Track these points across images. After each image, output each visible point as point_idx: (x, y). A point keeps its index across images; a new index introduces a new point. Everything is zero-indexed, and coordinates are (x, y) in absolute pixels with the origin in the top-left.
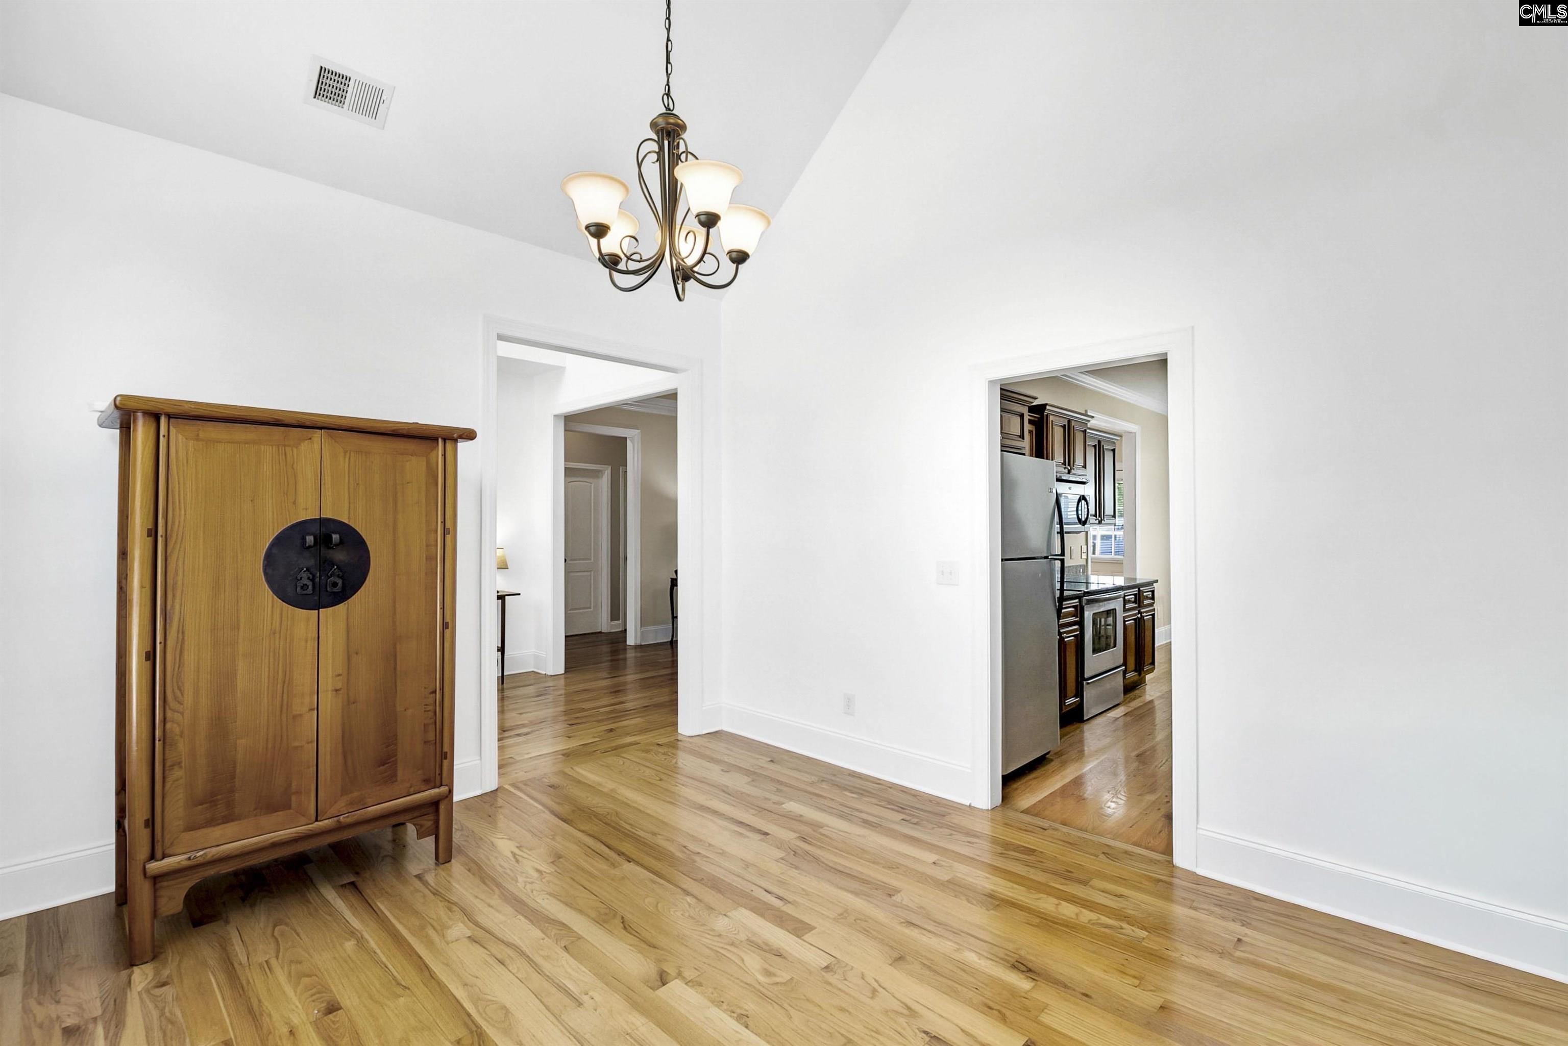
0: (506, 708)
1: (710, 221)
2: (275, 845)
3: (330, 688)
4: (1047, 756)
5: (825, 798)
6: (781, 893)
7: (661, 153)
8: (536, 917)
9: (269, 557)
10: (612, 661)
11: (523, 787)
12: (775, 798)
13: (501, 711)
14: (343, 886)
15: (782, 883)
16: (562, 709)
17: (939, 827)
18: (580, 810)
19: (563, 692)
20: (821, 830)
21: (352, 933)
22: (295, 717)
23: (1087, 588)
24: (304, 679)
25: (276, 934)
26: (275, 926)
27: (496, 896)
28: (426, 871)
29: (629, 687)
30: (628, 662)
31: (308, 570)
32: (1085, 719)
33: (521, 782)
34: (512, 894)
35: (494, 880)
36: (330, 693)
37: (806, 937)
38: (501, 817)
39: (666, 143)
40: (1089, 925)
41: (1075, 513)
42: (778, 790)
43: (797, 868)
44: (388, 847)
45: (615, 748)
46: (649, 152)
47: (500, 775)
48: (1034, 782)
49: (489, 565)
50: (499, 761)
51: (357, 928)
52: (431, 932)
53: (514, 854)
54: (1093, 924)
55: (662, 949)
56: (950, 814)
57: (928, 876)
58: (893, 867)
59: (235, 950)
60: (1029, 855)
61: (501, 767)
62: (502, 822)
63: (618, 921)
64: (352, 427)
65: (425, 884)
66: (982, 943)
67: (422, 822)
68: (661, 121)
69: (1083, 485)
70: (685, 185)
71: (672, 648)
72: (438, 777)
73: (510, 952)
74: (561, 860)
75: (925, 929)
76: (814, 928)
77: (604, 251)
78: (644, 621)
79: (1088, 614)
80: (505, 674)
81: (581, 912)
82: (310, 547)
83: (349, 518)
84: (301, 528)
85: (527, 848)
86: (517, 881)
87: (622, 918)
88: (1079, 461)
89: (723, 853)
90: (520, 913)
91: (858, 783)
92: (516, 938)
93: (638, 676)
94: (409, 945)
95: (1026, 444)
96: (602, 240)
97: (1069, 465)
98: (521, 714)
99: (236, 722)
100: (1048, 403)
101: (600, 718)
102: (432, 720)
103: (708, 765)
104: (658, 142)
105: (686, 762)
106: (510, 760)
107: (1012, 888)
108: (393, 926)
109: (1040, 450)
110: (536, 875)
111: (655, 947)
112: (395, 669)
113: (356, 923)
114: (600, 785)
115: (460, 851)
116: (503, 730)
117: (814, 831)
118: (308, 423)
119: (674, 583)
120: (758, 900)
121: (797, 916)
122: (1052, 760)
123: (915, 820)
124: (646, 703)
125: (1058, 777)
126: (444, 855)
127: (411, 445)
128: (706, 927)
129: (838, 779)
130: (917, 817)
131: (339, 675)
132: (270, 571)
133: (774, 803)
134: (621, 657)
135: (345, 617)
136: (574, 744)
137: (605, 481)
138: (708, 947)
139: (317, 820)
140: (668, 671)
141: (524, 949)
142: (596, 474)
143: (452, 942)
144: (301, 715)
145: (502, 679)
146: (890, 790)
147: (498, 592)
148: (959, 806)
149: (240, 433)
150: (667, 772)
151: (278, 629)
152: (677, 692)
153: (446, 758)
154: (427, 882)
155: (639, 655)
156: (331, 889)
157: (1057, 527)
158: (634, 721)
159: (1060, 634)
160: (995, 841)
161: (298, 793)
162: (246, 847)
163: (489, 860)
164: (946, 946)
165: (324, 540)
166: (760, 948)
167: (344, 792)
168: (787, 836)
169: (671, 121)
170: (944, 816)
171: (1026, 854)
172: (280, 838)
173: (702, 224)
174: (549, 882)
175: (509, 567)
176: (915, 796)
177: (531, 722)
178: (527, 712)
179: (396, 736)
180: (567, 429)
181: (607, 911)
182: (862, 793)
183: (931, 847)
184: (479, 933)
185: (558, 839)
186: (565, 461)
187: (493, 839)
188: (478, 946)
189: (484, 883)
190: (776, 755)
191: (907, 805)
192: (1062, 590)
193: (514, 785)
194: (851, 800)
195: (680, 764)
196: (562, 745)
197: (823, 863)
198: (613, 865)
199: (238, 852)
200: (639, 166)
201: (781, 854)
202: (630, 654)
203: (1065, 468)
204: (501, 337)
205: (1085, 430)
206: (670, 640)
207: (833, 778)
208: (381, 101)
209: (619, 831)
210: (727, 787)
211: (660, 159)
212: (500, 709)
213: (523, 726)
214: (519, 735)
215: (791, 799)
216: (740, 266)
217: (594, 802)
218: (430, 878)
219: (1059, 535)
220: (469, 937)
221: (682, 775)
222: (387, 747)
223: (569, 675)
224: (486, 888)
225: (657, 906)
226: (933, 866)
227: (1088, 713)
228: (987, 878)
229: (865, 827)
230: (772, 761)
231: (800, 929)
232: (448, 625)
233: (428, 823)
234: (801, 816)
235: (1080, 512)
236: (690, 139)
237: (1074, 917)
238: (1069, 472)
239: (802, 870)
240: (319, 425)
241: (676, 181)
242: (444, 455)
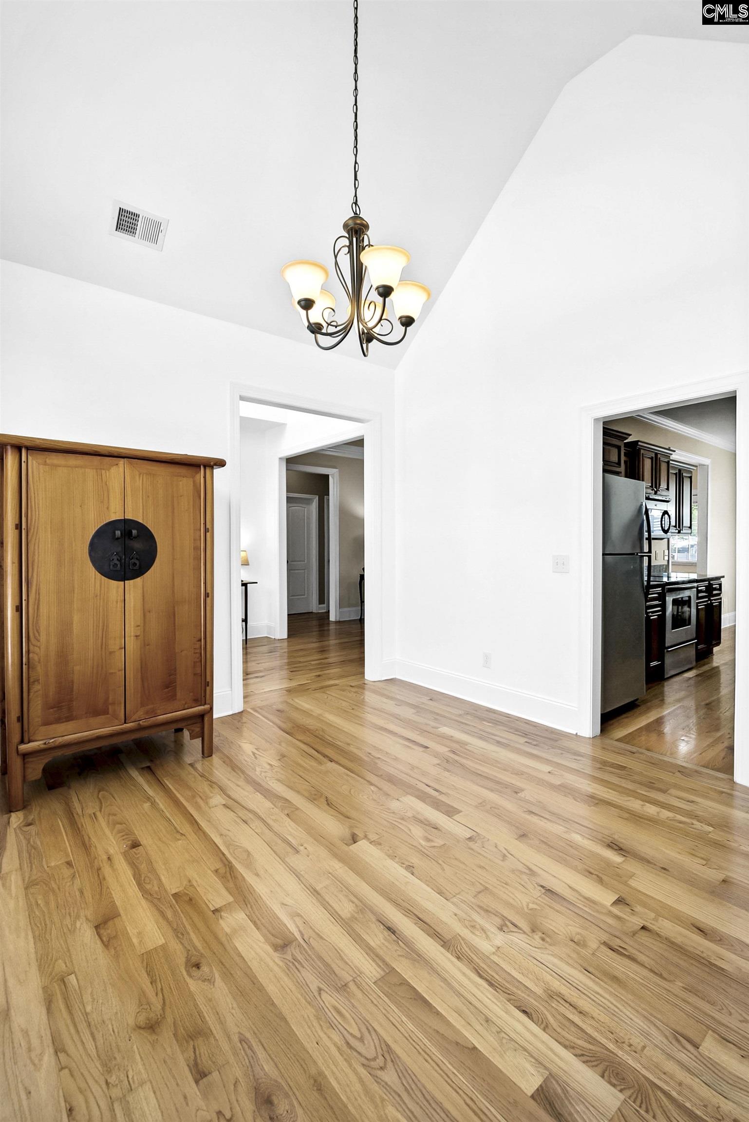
0: (248, 660)
1: (386, 291)
2: (99, 738)
3: (132, 634)
4: (637, 702)
5: (469, 725)
6: (437, 787)
7: (351, 246)
8: (267, 793)
9: (92, 545)
10: (320, 631)
11: (260, 710)
12: (432, 723)
13: (245, 661)
14: (143, 768)
15: (438, 780)
16: (286, 661)
17: (553, 748)
18: (298, 726)
19: (286, 650)
20: (466, 747)
21: (149, 798)
22: (111, 653)
23: (668, 580)
24: (115, 627)
25: (100, 796)
26: (99, 791)
27: (242, 780)
28: (195, 761)
29: (331, 648)
30: (330, 632)
31: (117, 554)
32: (665, 677)
33: (259, 707)
34: (252, 778)
35: (240, 769)
36: (132, 638)
37: (455, 817)
38: (245, 729)
39: (355, 239)
40: (666, 821)
41: (660, 523)
42: (436, 719)
43: (448, 771)
44: (172, 745)
45: (322, 688)
46: (343, 247)
47: (245, 702)
48: (626, 720)
49: (236, 563)
50: (244, 693)
51: (151, 795)
52: (199, 800)
53: (254, 754)
54: (670, 820)
55: (354, 819)
56: (561, 739)
57: (545, 781)
58: (519, 773)
59: (74, 805)
60: (622, 770)
61: (245, 697)
62: (246, 732)
63: (323, 800)
64: (144, 457)
65: (196, 769)
66: (585, 828)
67: (192, 728)
68: (351, 223)
69: (666, 503)
70: (368, 267)
71: (361, 623)
72: (203, 698)
73: (251, 815)
74: (285, 758)
75: (542, 817)
76: (461, 812)
77: (311, 322)
78: (341, 604)
79: (669, 599)
80: (248, 638)
81: (298, 792)
82: (118, 539)
83: (143, 519)
84: (113, 525)
85: (262, 750)
86: (255, 771)
87: (326, 797)
88: (663, 485)
89: (396, 759)
90: (258, 791)
91: (492, 716)
92: (255, 807)
93: (337, 641)
94: (185, 808)
95: (622, 469)
96: (309, 311)
97: (656, 487)
98: (258, 664)
99: (73, 654)
100: (641, 440)
101: (311, 668)
102: (200, 659)
103: (385, 700)
104: (348, 238)
105: (370, 697)
106: (252, 693)
107: (608, 792)
108: (175, 795)
109: (634, 473)
110: (268, 767)
111: (348, 818)
112: (174, 623)
113: (150, 792)
114: (312, 711)
115: (218, 749)
116: (246, 674)
117: (461, 747)
118: (116, 454)
119: (362, 577)
120: (423, 792)
121: (448, 803)
122: (639, 706)
123: (535, 743)
124: (342, 659)
125: (644, 717)
126: (208, 751)
127: (183, 470)
128: (383, 807)
129: (479, 714)
130: (536, 741)
131: (138, 626)
132: (93, 554)
133: (432, 727)
134: (326, 628)
135: (141, 586)
136: (294, 684)
137: (314, 507)
138: (385, 820)
139: (125, 723)
140: (358, 638)
141: (260, 814)
142: (308, 502)
143: (213, 807)
144: (114, 652)
145: (246, 641)
146: (517, 722)
147: (242, 581)
148: (569, 735)
149: (73, 460)
150: (358, 704)
151: (99, 594)
152: (364, 652)
153: (208, 686)
154: (196, 768)
155: (338, 627)
156: (135, 770)
157: (646, 535)
158: (334, 671)
159: (647, 613)
160: (594, 759)
161: (113, 704)
162: (81, 738)
163: (237, 756)
164: (557, 829)
165: (127, 534)
166: (421, 822)
167: (143, 705)
168: (443, 750)
169: (358, 222)
170: (557, 741)
171: (620, 770)
172: (102, 733)
173: (380, 295)
174: (276, 772)
175: (250, 563)
176: (535, 726)
177: (265, 669)
178: (261, 663)
179: (175, 670)
180: (289, 468)
181: (316, 793)
182: (496, 723)
183: (548, 762)
184: (230, 802)
185: (283, 744)
186: (287, 492)
187: (239, 743)
188: (230, 811)
189: (235, 771)
190: (434, 696)
191: (529, 733)
192: (649, 581)
193: (253, 709)
194: (487, 727)
195: (367, 700)
196: (286, 685)
197: (467, 768)
198: (320, 763)
199: (76, 741)
200: (336, 257)
201: (436, 761)
202: (332, 627)
203: (652, 490)
204: (242, 398)
205: (669, 462)
206: (359, 618)
207: (475, 712)
208: (160, 231)
209: (324, 741)
210: (400, 715)
211: (350, 251)
212: (244, 660)
213: (260, 671)
214: (257, 677)
215: (445, 725)
216: (408, 328)
217: (307, 722)
218: (199, 766)
219: (647, 541)
220: (224, 805)
221: (368, 707)
222: (170, 676)
223: (289, 640)
224: (235, 774)
225: (350, 791)
226: (549, 774)
227: (667, 673)
228: (589, 784)
229: (498, 746)
230: (431, 699)
231: (450, 812)
232: (209, 595)
233: (197, 729)
234: (452, 737)
235: (663, 522)
236: (372, 235)
237: (656, 814)
238: (656, 493)
239: (452, 772)
240: (123, 455)
241: (362, 264)
242: (205, 477)
